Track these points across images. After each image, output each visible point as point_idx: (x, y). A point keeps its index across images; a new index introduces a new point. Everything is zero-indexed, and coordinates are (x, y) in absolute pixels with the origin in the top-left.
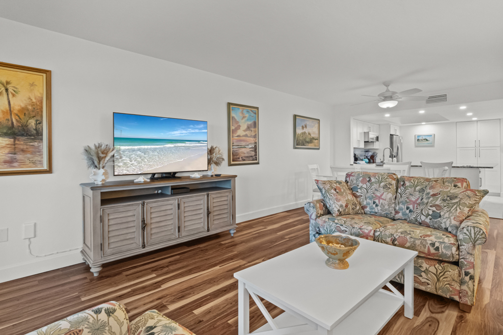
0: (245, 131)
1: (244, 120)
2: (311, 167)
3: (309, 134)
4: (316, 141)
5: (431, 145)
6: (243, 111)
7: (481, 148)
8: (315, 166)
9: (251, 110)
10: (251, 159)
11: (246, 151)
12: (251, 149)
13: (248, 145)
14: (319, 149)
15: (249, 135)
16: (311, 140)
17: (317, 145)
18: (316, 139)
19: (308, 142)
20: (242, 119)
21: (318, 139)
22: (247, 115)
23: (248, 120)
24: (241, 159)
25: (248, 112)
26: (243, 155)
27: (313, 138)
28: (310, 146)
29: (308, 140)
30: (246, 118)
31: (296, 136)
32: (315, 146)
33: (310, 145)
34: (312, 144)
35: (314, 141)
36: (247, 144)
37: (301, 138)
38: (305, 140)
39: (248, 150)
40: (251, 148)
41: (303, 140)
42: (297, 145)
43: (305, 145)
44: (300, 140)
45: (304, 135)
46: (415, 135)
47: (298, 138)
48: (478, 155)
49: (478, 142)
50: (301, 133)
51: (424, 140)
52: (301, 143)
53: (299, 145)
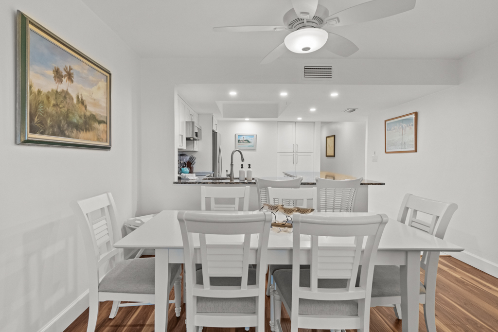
2: (88, 206)
3: (82, 102)
4: (102, 127)
5: (253, 148)
7: (298, 154)
8: (102, 201)
14: (108, 148)
16: (88, 123)
17: (104, 136)
18: (100, 122)
19: (77, 127)
21: (107, 122)
27: (93, 117)
28: (83, 138)
29: (75, 119)
31: (29, 98)
32: (98, 140)
33: (82, 134)
34: (89, 134)
35: (96, 125)
37: (51, 110)
38: (66, 117)
41: (59, 117)
42: (32, 131)
43: (67, 133)
44: (45, 116)
45: (62, 102)
46: (235, 135)
47: (37, 108)
48: (295, 162)
49: (296, 146)
50: (49, 92)
51: (245, 142)
52: (52, 126)
53: (42, 133)
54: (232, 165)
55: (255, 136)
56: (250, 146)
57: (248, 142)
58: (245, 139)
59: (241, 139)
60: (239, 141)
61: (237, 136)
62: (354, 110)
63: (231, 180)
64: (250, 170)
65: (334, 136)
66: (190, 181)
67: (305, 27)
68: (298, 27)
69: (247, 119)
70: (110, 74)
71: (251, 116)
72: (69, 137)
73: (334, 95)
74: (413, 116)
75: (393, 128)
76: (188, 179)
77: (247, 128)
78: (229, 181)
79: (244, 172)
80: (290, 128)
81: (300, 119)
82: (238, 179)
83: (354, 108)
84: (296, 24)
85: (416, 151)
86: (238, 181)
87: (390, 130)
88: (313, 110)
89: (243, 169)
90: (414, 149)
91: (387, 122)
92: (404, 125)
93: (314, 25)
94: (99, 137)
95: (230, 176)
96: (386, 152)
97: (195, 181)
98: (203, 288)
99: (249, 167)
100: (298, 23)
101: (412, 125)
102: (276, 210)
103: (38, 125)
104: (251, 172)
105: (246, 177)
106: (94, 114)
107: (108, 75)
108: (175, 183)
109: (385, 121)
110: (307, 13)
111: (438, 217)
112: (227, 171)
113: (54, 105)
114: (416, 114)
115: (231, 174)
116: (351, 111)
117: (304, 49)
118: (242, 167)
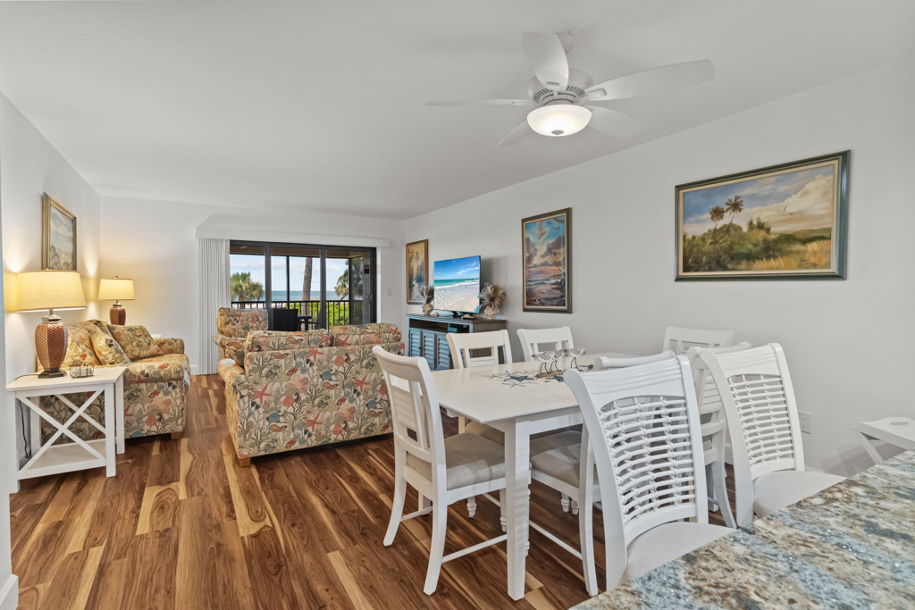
0: (543, 256)
1: (542, 239)
6: (541, 224)
9: (555, 218)
10: (555, 302)
11: (544, 289)
12: (554, 286)
13: (548, 279)
15: (550, 263)
16: (773, 247)
20: (540, 238)
22: (547, 229)
23: (548, 237)
24: (538, 302)
25: (549, 223)
26: (541, 296)
30: (546, 236)
36: (548, 277)
37: (707, 248)
39: (549, 288)
40: (554, 284)
41: (718, 252)
42: (684, 271)
43: (730, 266)
44: (700, 255)
45: (722, 237)
47: (691, 251)
50: (704, 234)
52: (708, 263)
53: (696, 271)
72: (732, 270)
103: (693, 265)
107: (835, 162)
113: (711, 244)
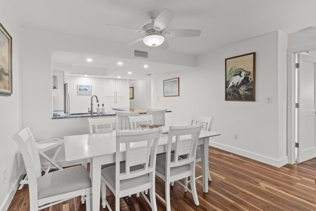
4: (6, 78)
7: (117, 97)
14: (10, 94)
16: (0, 75)
18: (6, 74)
27: (3, 71)
34: (1, 84)
35: (4, 76)
46: (77, 85)
48: (116, 102)
49: (116, 93)
51: (84, 90)
54: (92, 105)
55: (91, 87)
56: (88, 93)
57: (86, 90)
58: (84, 88)
59: (81, 88)
60: (80, 89)
61: (78, 86)
62: (150, 75)
63: (91, 114)
64: (104, 107)
65: (133, 87)
66: (61, 117)
67: (154, 34)
68: (151, 33)
69: (86, 76)
70: (11, 38)
71: (89, 74)
73: (146, 66)
74: (177, 79)
75: (167, 85)
76: (59, 115)
77: (85, 81)
78: (90, 115)
79: (100, 109)
80: (112, 82)
81: (119, 77)
82: (96, 113)
83: (150, 73)
84: (150, 31)
85: (179, 95)
86: (96, 115)
87: (166, 85)
88: (130, 73)
89: (99, 107)
90: (178, 95)
91: (164, 82)
92: (173, 83)
93: (158, 33)
94: (6, 86)
95: (91, 112)
96: (164, 96)
97: (64, 116)
98: (126, 174)
99: (103, 106)
100: (151, 31)
101: (177, 84)
102: (145, 127)
104: (104, 108)
105: (101, 112)
106: (3, 68)
107: (9, 38)
108: (52, 118)
109: (164, 81)
110: (159, 28)
111: (207, 123)
112: (89, 109)
114: (179, 78)
115: (91, 111)
116: (148, 75)
117: (153, 45)
118: (98, 106)
